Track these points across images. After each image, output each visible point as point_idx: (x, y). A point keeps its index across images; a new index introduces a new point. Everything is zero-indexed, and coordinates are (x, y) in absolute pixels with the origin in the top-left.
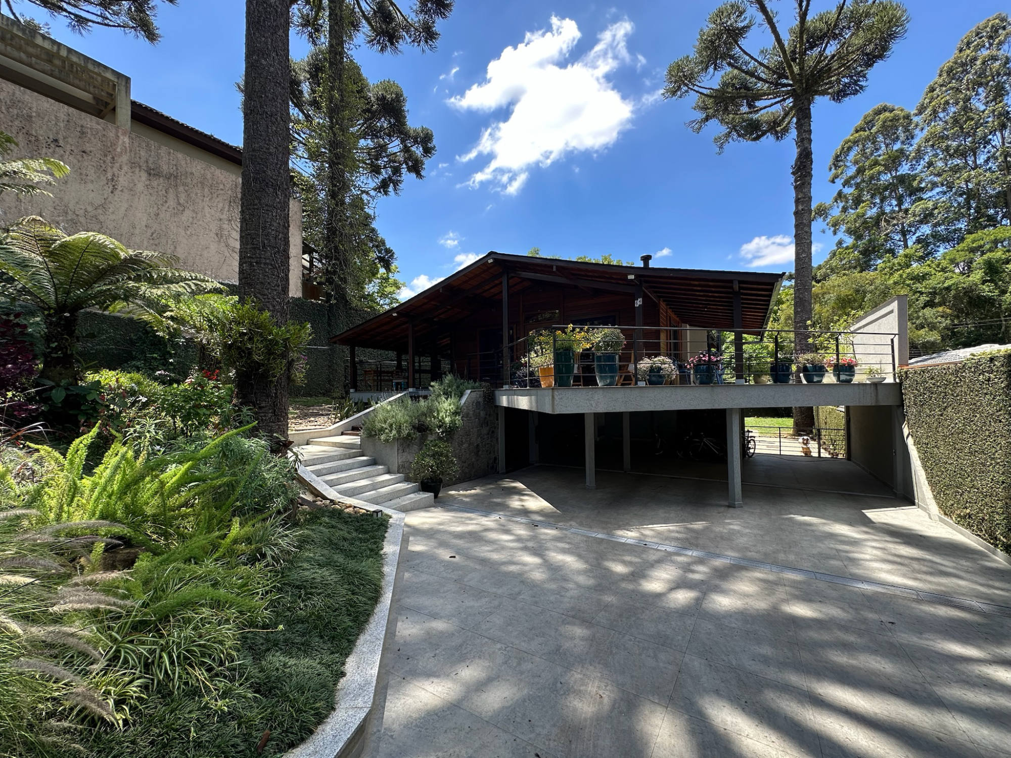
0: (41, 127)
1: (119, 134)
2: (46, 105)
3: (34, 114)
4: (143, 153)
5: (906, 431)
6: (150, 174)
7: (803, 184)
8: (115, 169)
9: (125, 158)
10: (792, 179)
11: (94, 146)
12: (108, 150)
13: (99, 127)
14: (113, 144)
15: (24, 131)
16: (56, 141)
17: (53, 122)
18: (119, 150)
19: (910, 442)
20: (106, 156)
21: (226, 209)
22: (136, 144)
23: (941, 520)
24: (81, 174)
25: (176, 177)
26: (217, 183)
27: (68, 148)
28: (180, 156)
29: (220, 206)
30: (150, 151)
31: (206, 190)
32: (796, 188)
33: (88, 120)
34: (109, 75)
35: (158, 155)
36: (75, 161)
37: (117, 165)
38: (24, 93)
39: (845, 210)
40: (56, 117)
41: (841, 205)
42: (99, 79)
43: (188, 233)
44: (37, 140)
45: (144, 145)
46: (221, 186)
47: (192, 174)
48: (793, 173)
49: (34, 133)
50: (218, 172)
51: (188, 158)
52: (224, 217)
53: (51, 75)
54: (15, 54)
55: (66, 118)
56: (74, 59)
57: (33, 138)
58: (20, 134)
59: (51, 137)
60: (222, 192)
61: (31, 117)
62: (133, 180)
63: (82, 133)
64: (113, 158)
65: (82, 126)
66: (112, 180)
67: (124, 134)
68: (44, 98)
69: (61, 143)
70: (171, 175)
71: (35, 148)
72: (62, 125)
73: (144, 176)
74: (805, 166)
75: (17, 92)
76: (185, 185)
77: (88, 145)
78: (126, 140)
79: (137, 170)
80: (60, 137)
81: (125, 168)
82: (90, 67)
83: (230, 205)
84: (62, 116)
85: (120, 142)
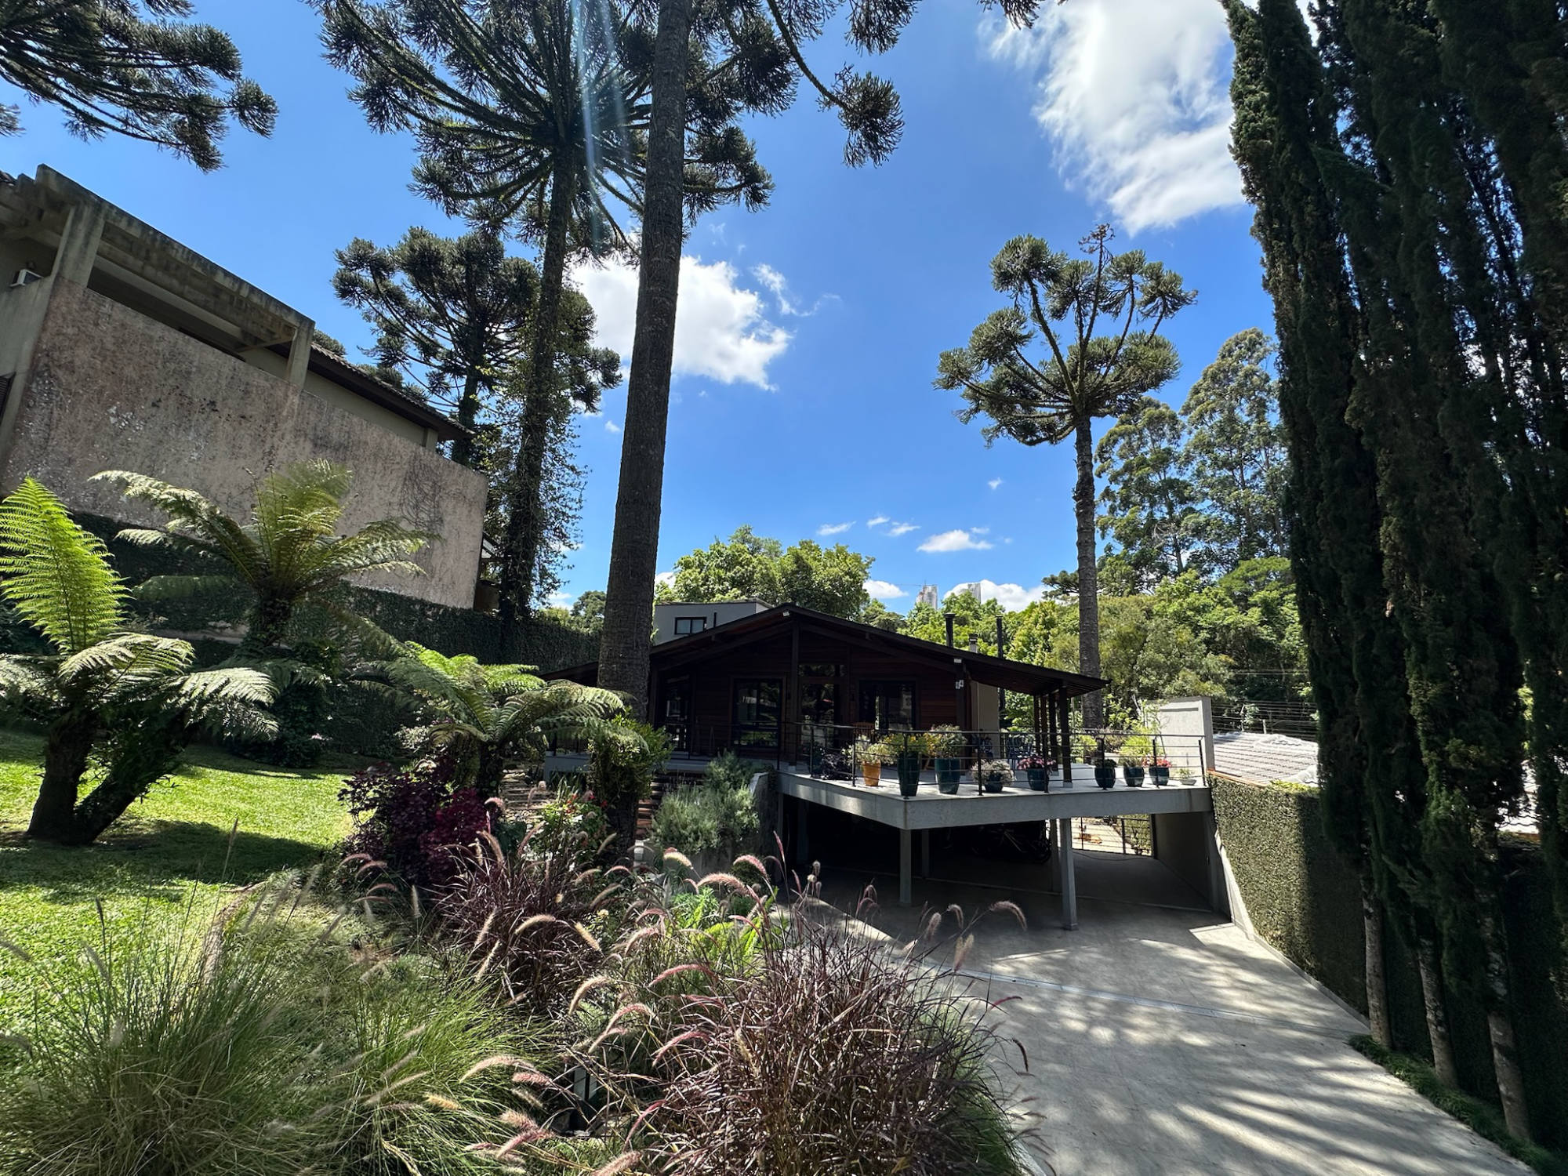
0: (198, 386)
1: (289, 393)
2: (211, 358)
3: (194, 369)
4: (312, 418)
5: (1219, 842)
6: (315, 445)
7: (1086, 513)
8: (275, 439)
9: (290, 424)
10: (1074, 504)
11: (256, 409)
12: (272, 415)
13: (268, 385)
14: (280, 406)
15: (178, 391)
16: (213, 403)
17: (215, 380)
18: (285, 414)
19: (1223, 853)
20: (268, 421)
21: (399, 489)
22: (306, 405)
23: (1257, 941)
24: (234, 446)
25: (346, 448)
26: (394, 455)
27: (226, 411)
28: (355, 419)
29: (393, 484)
30: (321, 414)
31: (380, 464)
32: (1078, 515)
33: (256, 374)
34: (291, 320)
35: (330, 420)
36: (230, 429)
37: (279, 433)
38: (188, 342)
39: (1112, 510)
40: (219, 372)
41: (1109, 503)
42: (270, 318)
43: (349, 523)
44: (190, 403)
45: (315, 406)
46: (398, 459)
47: (366, 443)
48: (1074, 498)
49: (189, 395)
50: (396, 440)
51: (365, 423)
52: (395, 500)
53: (204, 307)
54: (167, 280)
55: (231, 374)
56: (255, 299)
57: (187, 400)
58: (173, 395)
59: (208, 399)
60: (397, 467)
61: (189, 373)
62: (294, 453)
63: (246, 392)
64: (276, 424)
65: (248, 384)
66: (270, 453)
67: (295, 392)
68: (209, 348)
69: (219, 406)
70: (341, 445)
71: (186, 413)
72: (224, 382)
73: (309, 446)
74: (1087, 494)
75: (180, 342)
76: (355, 458)
77: (249, 408)
78: (296, 400)
79: (302, 439)
80: (219, 399)
81: (288, 437)
82: (272, 309)
83: (404, 484)
84: (226, 371)
85: (289, 402)
